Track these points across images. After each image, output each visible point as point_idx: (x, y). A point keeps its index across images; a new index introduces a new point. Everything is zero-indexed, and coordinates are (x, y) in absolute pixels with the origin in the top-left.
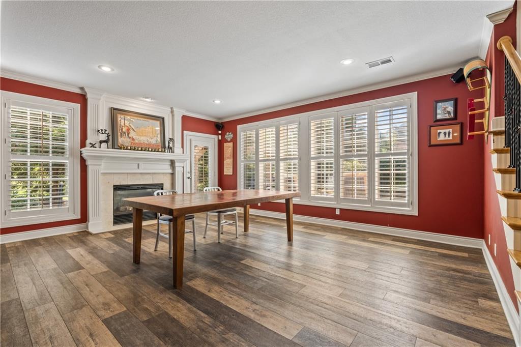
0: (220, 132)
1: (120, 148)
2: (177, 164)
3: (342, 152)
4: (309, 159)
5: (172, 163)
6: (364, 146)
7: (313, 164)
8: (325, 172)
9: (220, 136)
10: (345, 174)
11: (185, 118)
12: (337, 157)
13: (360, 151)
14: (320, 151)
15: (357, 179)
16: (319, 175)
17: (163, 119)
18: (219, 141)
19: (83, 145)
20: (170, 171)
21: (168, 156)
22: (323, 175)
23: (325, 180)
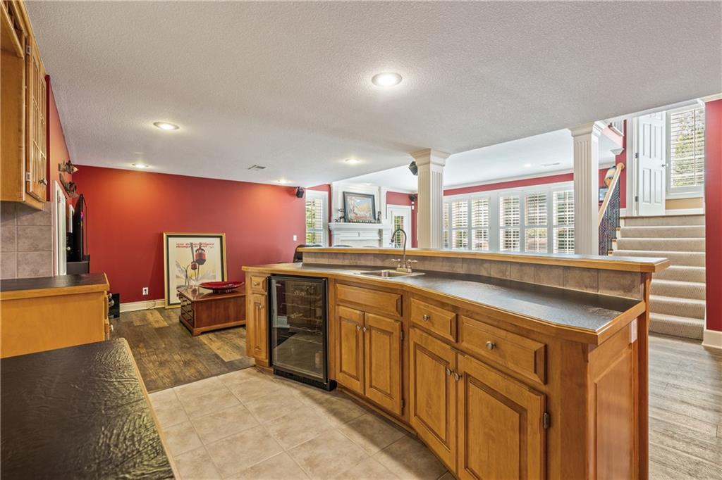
0: (413, 203)
1: (350, 222)
2: (384, 232)
3: (526, 223)
4: (498, 228)
5: (380, 232)
6: (545, 219)
7: (502, 233)
8: (512, 239)
9: (413, 207)
10: (529, 241)
11: (388, 193)
12: (523, 227)
13: (542, 222)
14: (507, 223)
15: (540, 244)
16: (507, 241)
17: (373, 196)
18: (412, 210)
19: (330, 221)
20: (378, 238)
21: (377, 226)
22: (510, 241)
23: (512, 245)
